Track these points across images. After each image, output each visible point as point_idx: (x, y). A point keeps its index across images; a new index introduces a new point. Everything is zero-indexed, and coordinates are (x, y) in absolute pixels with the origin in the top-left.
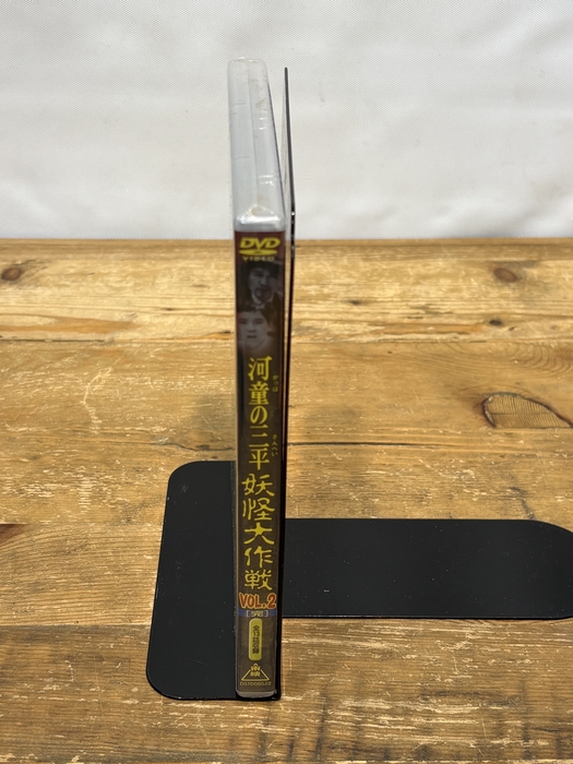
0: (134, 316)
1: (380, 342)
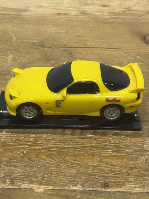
0: (28, 8)
1: (111, 18)
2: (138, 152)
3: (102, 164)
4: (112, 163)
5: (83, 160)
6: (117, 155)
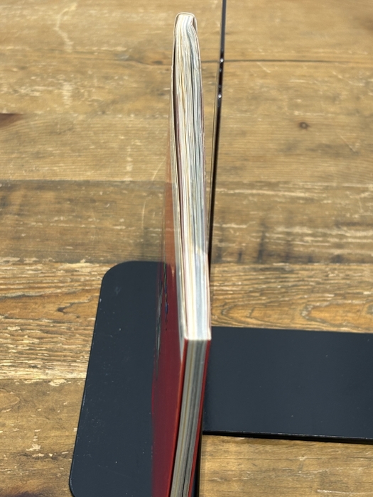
3: (315, 325)
4: (335, 320)
5: (270, 316)
6: (344, 304)
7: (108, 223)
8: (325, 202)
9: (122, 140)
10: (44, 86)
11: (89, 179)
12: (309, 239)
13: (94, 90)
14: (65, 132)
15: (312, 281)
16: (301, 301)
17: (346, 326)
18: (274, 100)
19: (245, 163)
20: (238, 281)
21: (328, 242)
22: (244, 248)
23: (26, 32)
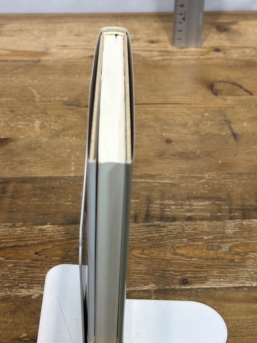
0: (48, 49)
1: (164, 60)
2: (219, 239)
3: (177, 257)
4: (188, 254)
5: (153, 253)
6: (193, 245)
7: (62, 202)
8: (182, 185)
9: (69, 152)
10: (24, 121)
11: (51, 175)
12: (173, 207)
13: (52, 123)
14: (36, 148)
15: (176, 232)
16: (170, 244)
17: (195, 258)
18: (152, 127)
19: (138, 164)
20: (135, 233)
21: (184, 209)
22: (138, 214)
23: (13, 90)
